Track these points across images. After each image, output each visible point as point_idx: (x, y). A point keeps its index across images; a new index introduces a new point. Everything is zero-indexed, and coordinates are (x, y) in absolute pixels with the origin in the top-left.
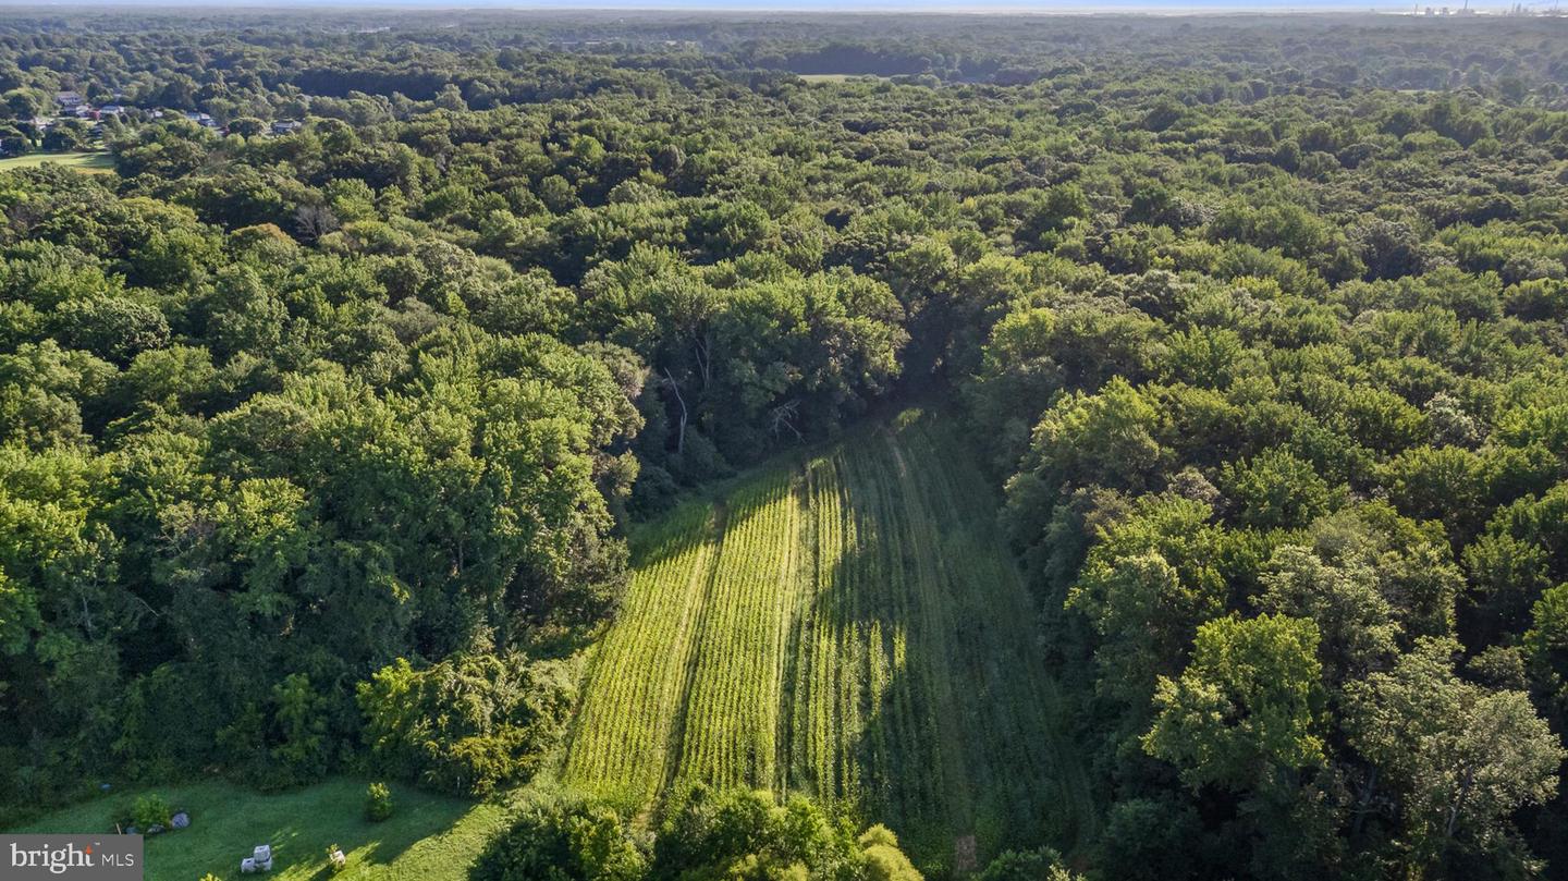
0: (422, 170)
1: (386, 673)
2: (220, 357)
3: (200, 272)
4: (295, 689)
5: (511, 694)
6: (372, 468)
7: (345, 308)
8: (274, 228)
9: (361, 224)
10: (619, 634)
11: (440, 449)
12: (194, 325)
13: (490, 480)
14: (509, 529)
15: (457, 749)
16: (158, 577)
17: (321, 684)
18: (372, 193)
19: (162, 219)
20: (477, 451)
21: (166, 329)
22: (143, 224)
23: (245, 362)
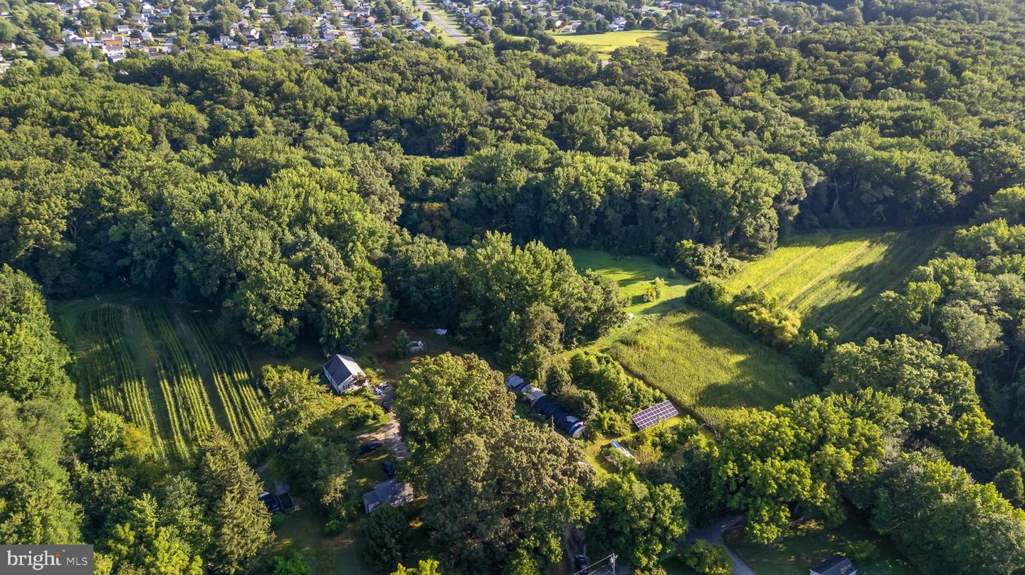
0: (799, 64)
1: (685, 242)
2: (675, 142)
3: (681, 108)
4: (661, 239)
5: (718, 261)
6: (702, 185)
7: (725, 131)
8: (714, 92)
9: (751, 94)
10: (764, 261)
11: (722, 184)
12: (671, 130)
13: (734, 197)
14: (734, 214)
15: (697, 267)
16: (637, 201)
17: (668, 241)
18: (766, 77)
19: (675, 82)
20: (734, 187)
21: (661, 128)
22: (667, 84)
23: (683, 145)
